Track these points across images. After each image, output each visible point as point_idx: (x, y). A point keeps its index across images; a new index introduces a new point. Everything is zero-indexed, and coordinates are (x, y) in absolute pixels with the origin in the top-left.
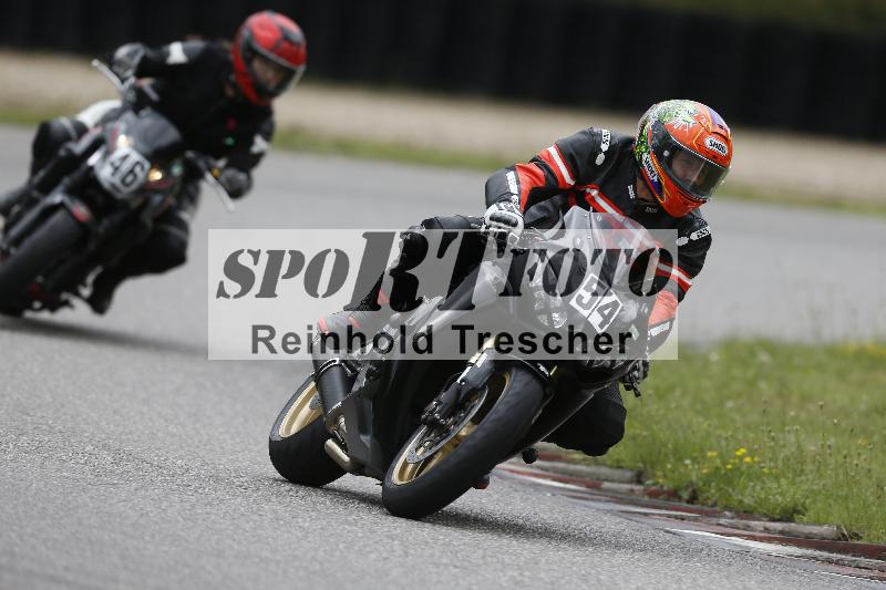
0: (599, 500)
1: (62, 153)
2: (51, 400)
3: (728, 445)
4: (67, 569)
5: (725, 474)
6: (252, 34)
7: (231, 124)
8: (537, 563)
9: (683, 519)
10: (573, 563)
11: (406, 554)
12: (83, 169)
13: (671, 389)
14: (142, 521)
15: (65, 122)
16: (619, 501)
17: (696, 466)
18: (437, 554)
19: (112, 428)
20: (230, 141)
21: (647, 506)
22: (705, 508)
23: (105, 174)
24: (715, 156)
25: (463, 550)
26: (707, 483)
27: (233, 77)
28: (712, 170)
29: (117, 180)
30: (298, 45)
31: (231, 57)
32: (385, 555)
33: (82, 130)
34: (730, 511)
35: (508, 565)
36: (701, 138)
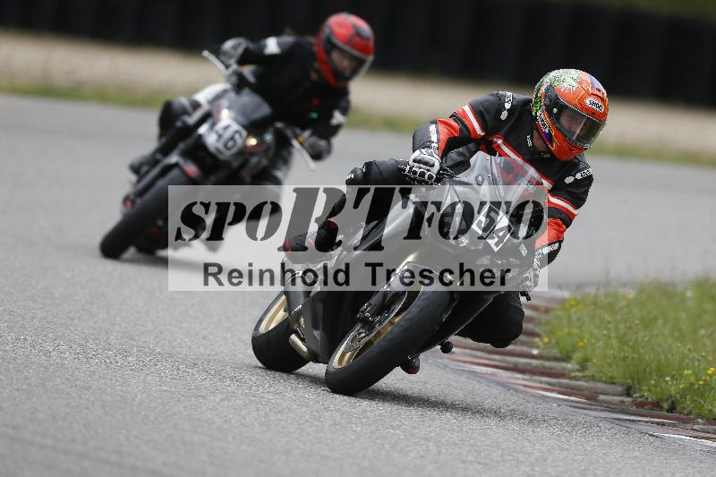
0: (597, 410)
1: (179, 124)
2: (152, 328)
3: (699, 365)
4: (165, 464)
5: (698, 389)
6: (332, 31)
7: (315, 102)
8: (545, 461)
9: (663, 424)
10: (575, 460)
11: (439, 453)
12: (194, 136)
13: (655, 319)
14: (226, 426)
15: (184, 101)
16: (613, 410)
17: (675, 382)
18: (465, 453)
19: (202, 350)
20: (314, 115)
21: (634, 415)
22: (682, 416)
23: (211, 140)
25: (484, 450)
26: (683, 396)
27: (316, 65)
28: (593, 124)
29: (220, 146)
30: (368, 39)
31: (315, 49)
32: (422, 453)
33: (196, 105)
34: (702, 419)
35: (522, 462)
36: (583, 98)
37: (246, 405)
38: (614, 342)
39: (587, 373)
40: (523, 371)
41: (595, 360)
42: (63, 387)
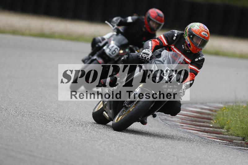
0: (232, 145)
1: (97, 46)
6: (150, 15)
7: (144, 38)
8: (215, 163)
10: (225, 163)
11: (178, 160)
12: (102, 50)
14: (104, 151)
15: (100, 38)
16: (238, 146)
18: (187, 160)
21: (246, 147)
23: (107, 51)
24: (204, 37)
25: (194, 159)
27: (145, 26)
28: (204, 41)
29: (110, 53)
30: (162, 17)
31: (144, 20)
32: (172, 160)
33: (104, 39)
36: (200, 33)
37: (111, 144)
38: (239, 122)
39: (229, 133)
40: (207, 132)
41: (232, 128)
42: (48, 137)
